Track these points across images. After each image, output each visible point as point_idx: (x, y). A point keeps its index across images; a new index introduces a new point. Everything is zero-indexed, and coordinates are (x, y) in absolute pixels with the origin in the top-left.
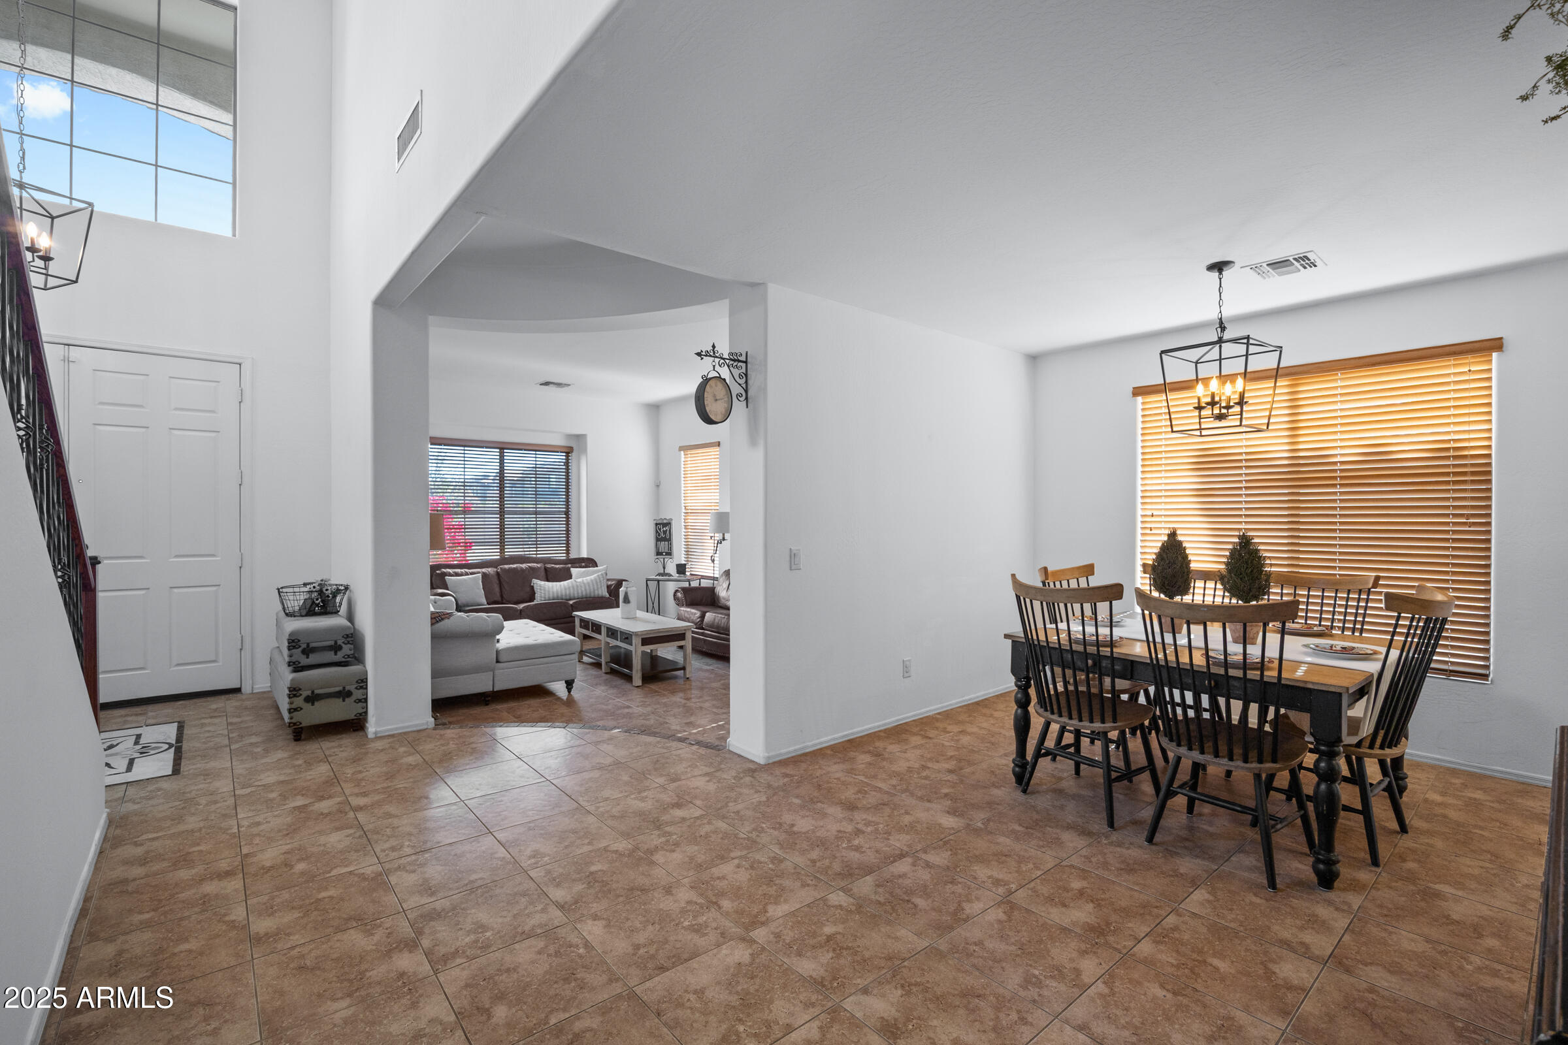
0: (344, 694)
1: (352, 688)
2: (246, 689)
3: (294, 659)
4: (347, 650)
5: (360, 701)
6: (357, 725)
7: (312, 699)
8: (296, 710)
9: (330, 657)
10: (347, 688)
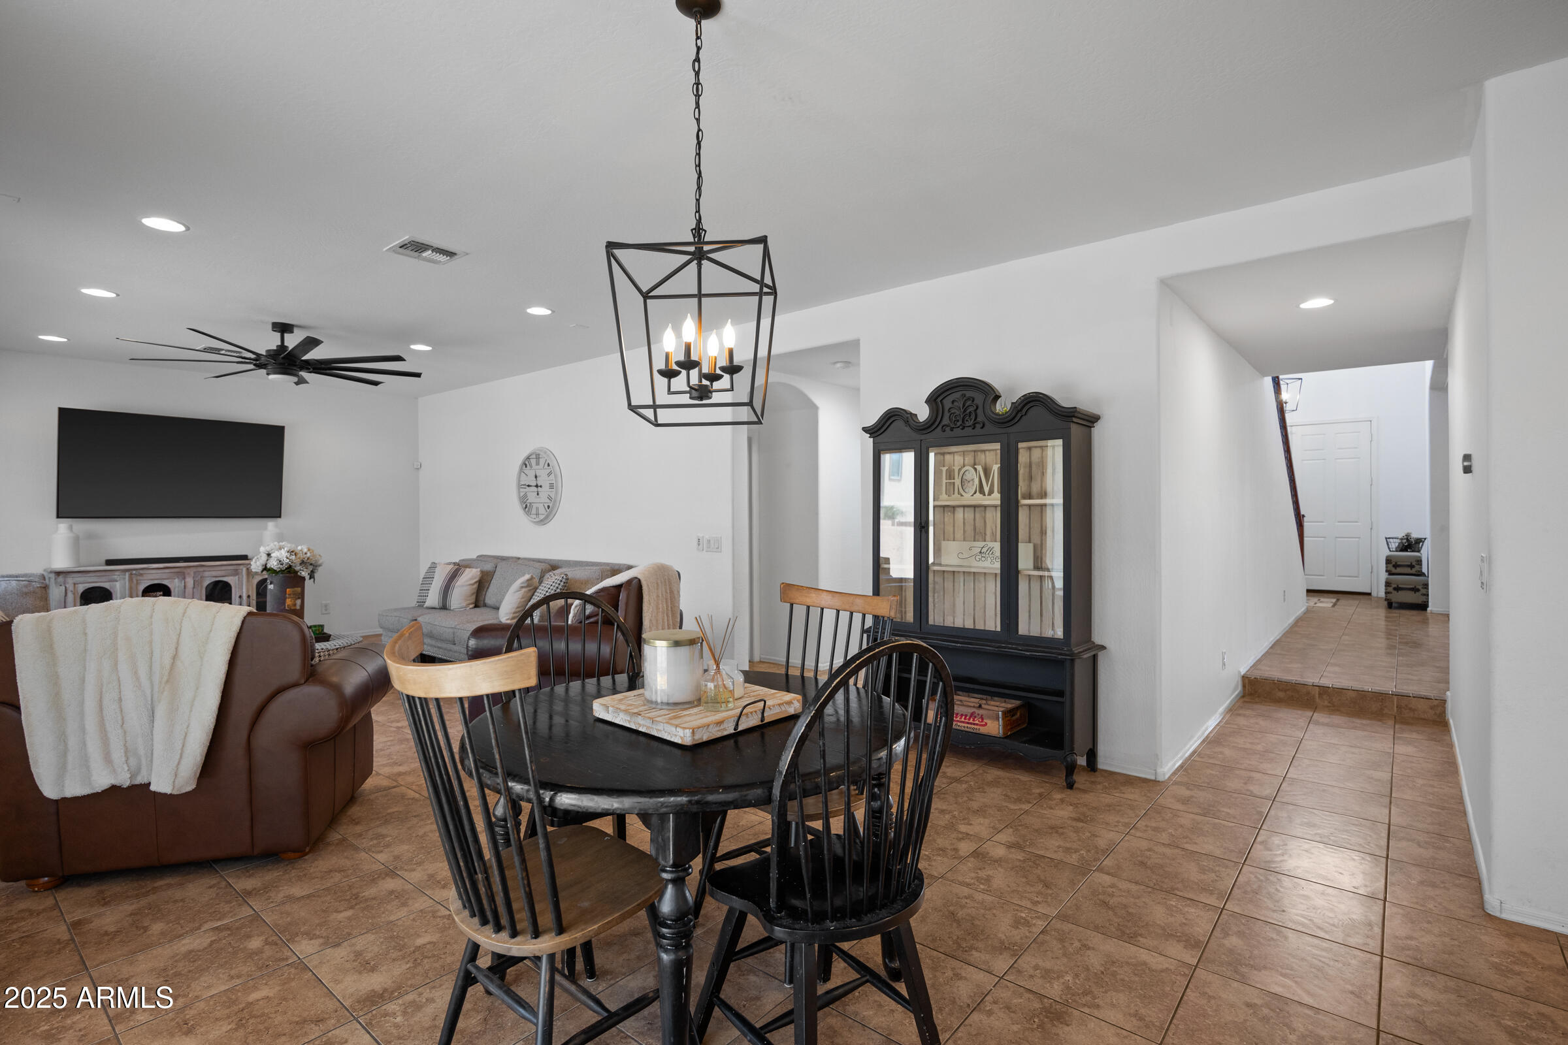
0: (1415, 590)
1: (1420, 587)
2: (1374, 594)
3: (1389, 569)
4: (1417, 567)
5: (1424, 595)
6: (1423, 607)
7: (1397, 589)
8: (1388, 593)
9: (1408, 570)
10: (1417, 587)
